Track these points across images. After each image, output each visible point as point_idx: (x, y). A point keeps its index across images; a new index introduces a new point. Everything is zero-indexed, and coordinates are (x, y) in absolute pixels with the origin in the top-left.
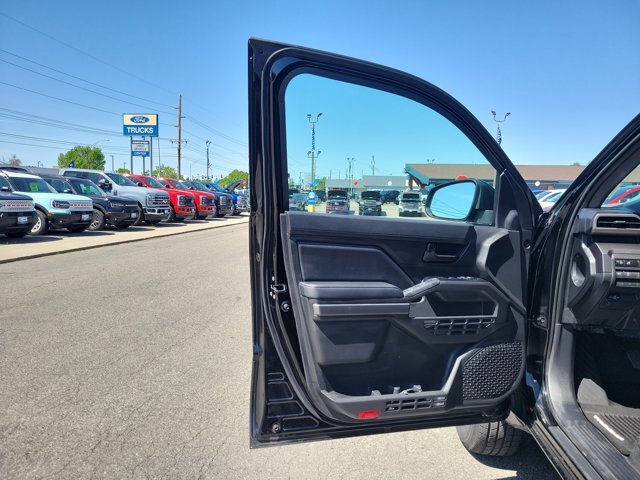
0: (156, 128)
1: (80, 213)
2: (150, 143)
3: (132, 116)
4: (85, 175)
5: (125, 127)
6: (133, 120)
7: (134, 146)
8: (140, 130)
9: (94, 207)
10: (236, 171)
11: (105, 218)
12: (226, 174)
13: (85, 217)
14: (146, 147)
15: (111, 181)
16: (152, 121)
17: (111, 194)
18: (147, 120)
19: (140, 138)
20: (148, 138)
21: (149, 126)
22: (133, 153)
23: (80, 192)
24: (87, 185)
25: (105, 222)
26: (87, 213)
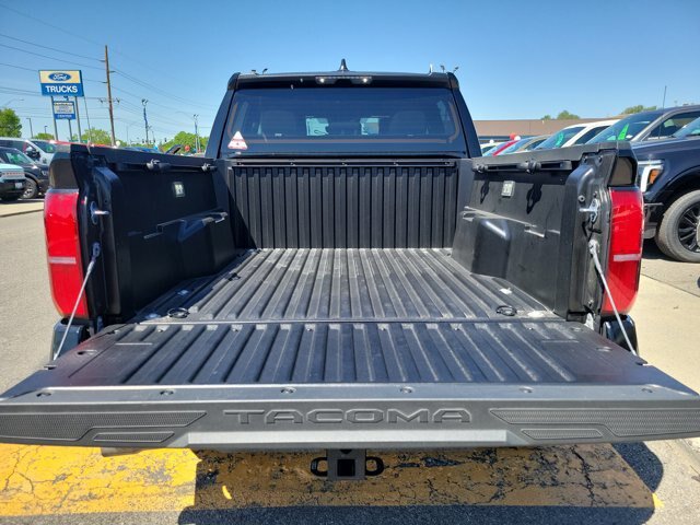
0: (80, 86)
1: (13, 182)
2: (75, 104)
3: (51, 73)
4: (10, 144)
5: (44, 85)
6: (51, 77)
7: (57, 108)
8: (61, 89)
9: (26, 176)
10: (182, 133)
11: (38, 186)
12: (171, 138)
13: (19, 185)
14: (71, 109)
15: (38, 149)
16: (75, 79)
17: (40, 163)
18: (69, 77)
19: (62, 99)
20: (72, 99)
21: (73, 84)
22: (56, 116)
23: (7, 161)
24: (14, 153)
25: (39, 190)
26: (20, 181)
